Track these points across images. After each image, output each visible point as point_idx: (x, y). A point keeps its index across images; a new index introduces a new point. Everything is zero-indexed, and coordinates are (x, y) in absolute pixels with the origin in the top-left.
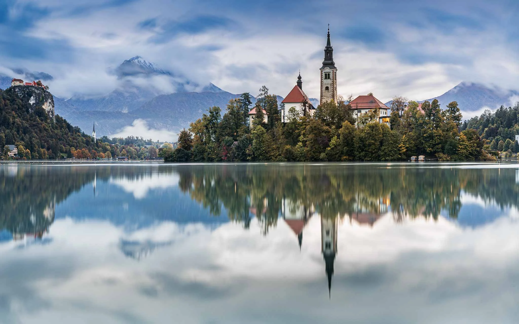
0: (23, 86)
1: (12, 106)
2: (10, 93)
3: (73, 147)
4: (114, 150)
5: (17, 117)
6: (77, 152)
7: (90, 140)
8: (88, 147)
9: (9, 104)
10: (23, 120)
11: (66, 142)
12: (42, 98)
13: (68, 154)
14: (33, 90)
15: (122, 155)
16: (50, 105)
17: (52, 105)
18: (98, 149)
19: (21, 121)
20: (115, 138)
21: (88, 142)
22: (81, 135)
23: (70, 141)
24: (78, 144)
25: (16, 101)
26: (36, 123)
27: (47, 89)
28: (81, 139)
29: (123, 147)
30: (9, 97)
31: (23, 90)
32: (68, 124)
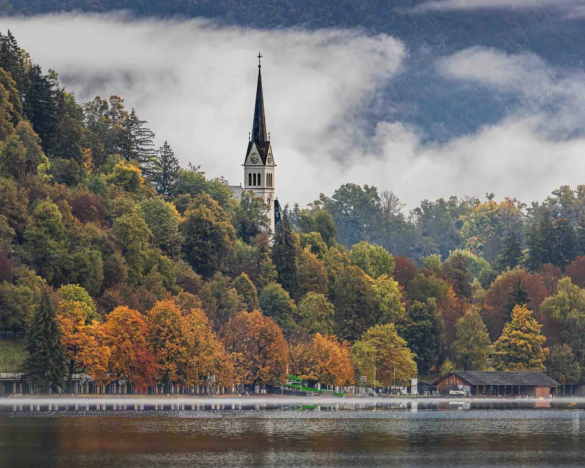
3: (80, 281)
4: (438, 314)
6: (109, 326)
7: (227, 224)
8: (208, 287)
11: (20, 239)
13: (31, 349)
15: (508, 359)
18: (294, 306)
20: (441, 201)
21: (206, 237)
22: (142, 178)
23: (52, 231)
24: (118, 255)
28: (146, 209)
29: (518, 280)
32: (37, 79)
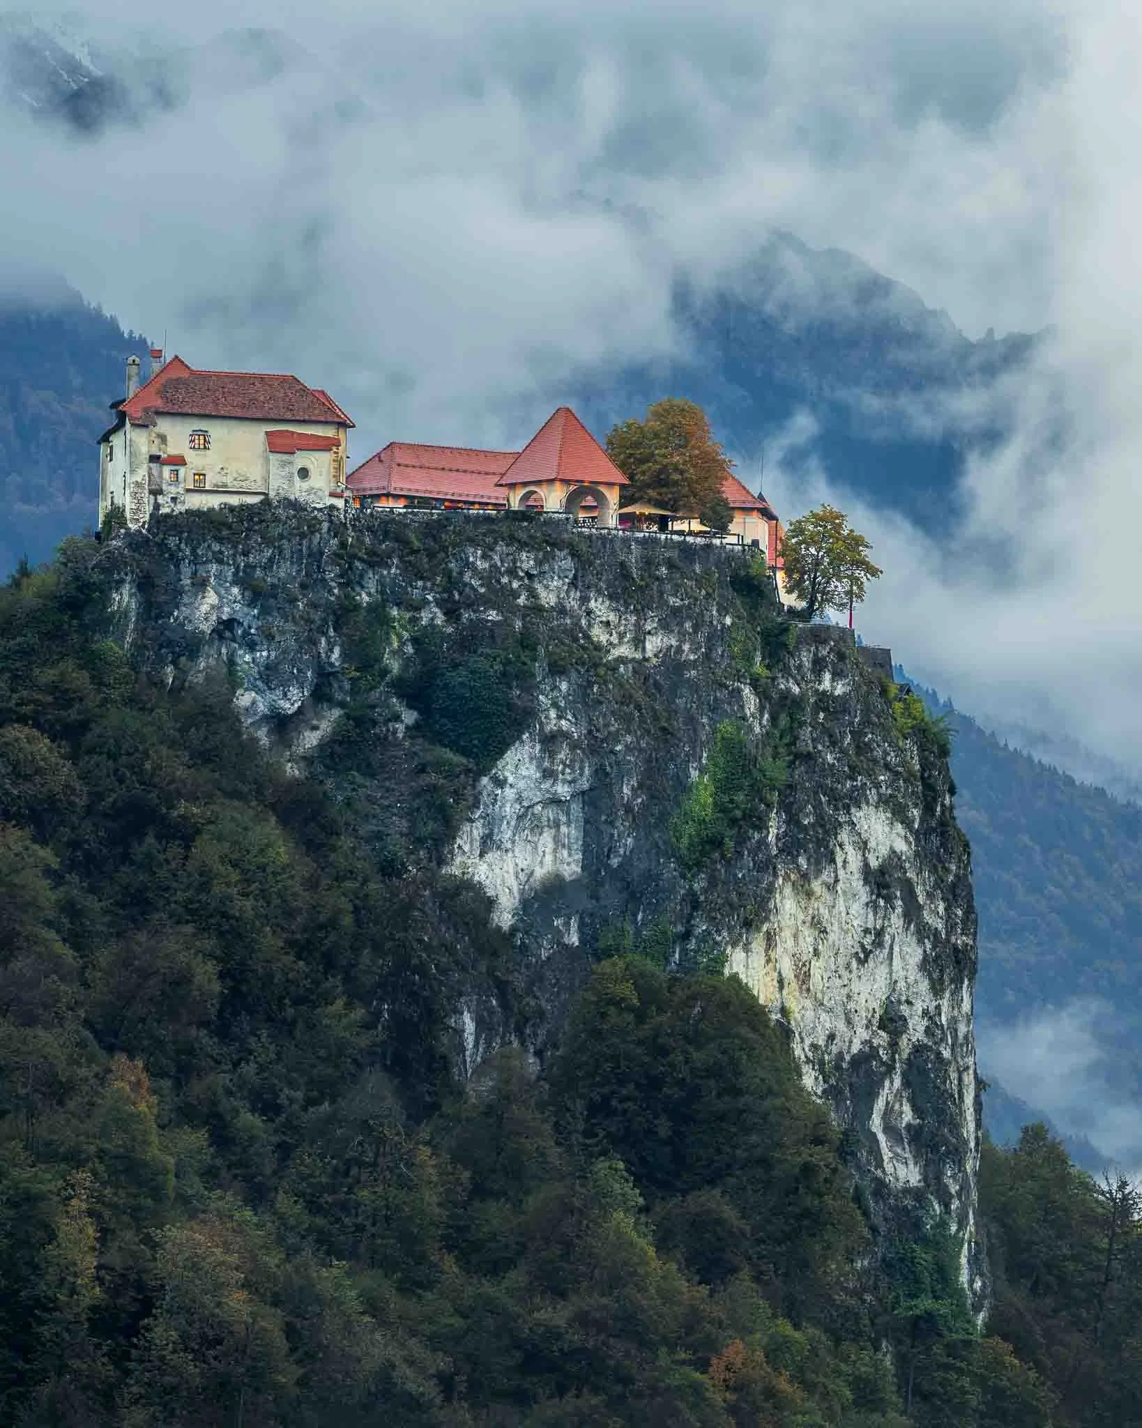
0: (337, 529)
1: (104, 956)
2: (80, 679)
5: (195, 1185)
9: (47, 895)
10: (329, 1247)
12: (725, 786)
14: (548, 598)
16: (896, 920)
17: (923, 932)
19: (272, 1260)
25: (186, 834)
26: (582, 1320)
27: (839, 587)
30: (42, 747)
31: (342, 614)
